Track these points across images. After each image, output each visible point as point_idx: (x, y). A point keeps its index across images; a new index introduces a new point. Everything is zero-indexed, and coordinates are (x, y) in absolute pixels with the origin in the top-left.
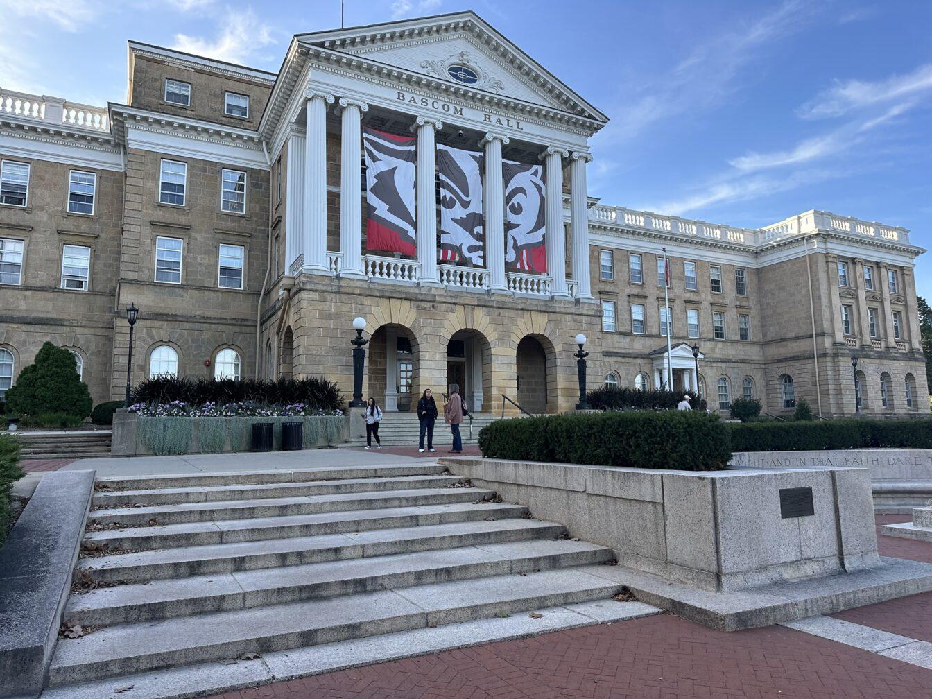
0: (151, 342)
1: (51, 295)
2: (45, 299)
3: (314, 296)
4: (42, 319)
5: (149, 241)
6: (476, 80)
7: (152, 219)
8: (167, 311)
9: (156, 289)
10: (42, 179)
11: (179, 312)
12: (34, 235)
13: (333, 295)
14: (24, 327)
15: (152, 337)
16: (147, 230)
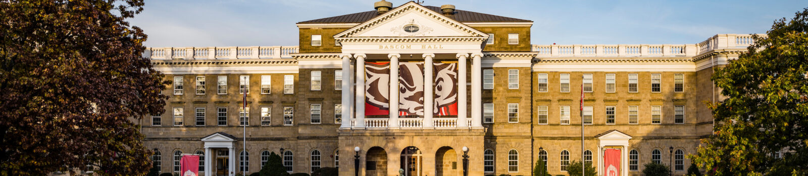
0: (310, 148)
1: (280, 128)
2: (279, 130)
3: (343, 138)
4: (278, 138)
5: (308, 107)
6: (418, 30)
7: (308, 97)
8: (315, 135)
9: (312, 126)
10: (275, 81)
11: (321, 135)
12: (273, 104)
13: (351, 137)
14: (272, 142)
15: (310, 146)
16: (307, 102)
